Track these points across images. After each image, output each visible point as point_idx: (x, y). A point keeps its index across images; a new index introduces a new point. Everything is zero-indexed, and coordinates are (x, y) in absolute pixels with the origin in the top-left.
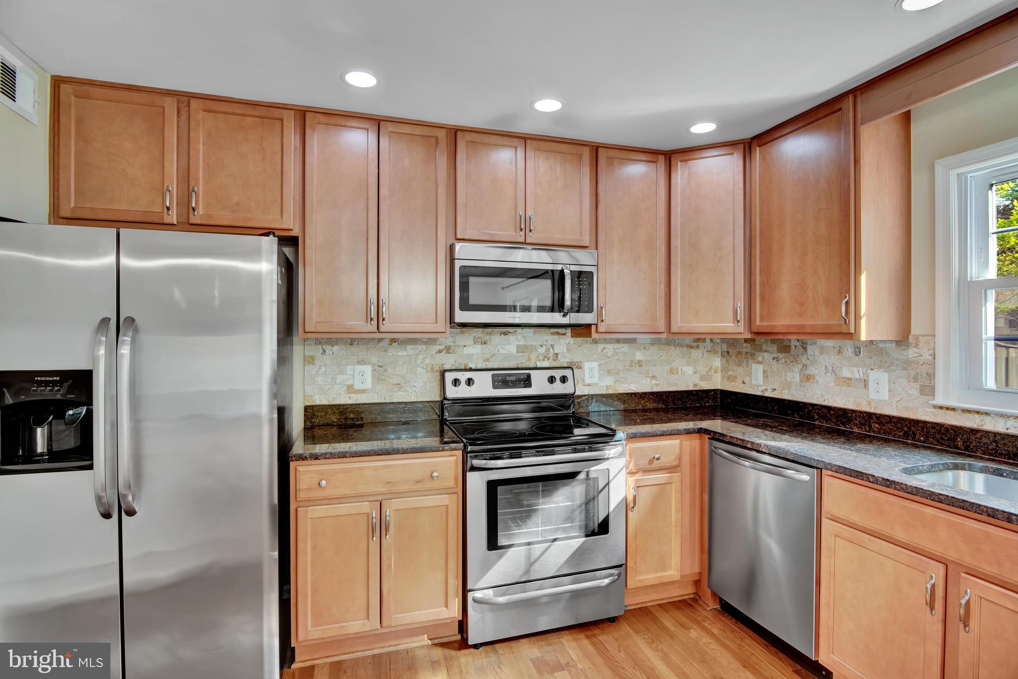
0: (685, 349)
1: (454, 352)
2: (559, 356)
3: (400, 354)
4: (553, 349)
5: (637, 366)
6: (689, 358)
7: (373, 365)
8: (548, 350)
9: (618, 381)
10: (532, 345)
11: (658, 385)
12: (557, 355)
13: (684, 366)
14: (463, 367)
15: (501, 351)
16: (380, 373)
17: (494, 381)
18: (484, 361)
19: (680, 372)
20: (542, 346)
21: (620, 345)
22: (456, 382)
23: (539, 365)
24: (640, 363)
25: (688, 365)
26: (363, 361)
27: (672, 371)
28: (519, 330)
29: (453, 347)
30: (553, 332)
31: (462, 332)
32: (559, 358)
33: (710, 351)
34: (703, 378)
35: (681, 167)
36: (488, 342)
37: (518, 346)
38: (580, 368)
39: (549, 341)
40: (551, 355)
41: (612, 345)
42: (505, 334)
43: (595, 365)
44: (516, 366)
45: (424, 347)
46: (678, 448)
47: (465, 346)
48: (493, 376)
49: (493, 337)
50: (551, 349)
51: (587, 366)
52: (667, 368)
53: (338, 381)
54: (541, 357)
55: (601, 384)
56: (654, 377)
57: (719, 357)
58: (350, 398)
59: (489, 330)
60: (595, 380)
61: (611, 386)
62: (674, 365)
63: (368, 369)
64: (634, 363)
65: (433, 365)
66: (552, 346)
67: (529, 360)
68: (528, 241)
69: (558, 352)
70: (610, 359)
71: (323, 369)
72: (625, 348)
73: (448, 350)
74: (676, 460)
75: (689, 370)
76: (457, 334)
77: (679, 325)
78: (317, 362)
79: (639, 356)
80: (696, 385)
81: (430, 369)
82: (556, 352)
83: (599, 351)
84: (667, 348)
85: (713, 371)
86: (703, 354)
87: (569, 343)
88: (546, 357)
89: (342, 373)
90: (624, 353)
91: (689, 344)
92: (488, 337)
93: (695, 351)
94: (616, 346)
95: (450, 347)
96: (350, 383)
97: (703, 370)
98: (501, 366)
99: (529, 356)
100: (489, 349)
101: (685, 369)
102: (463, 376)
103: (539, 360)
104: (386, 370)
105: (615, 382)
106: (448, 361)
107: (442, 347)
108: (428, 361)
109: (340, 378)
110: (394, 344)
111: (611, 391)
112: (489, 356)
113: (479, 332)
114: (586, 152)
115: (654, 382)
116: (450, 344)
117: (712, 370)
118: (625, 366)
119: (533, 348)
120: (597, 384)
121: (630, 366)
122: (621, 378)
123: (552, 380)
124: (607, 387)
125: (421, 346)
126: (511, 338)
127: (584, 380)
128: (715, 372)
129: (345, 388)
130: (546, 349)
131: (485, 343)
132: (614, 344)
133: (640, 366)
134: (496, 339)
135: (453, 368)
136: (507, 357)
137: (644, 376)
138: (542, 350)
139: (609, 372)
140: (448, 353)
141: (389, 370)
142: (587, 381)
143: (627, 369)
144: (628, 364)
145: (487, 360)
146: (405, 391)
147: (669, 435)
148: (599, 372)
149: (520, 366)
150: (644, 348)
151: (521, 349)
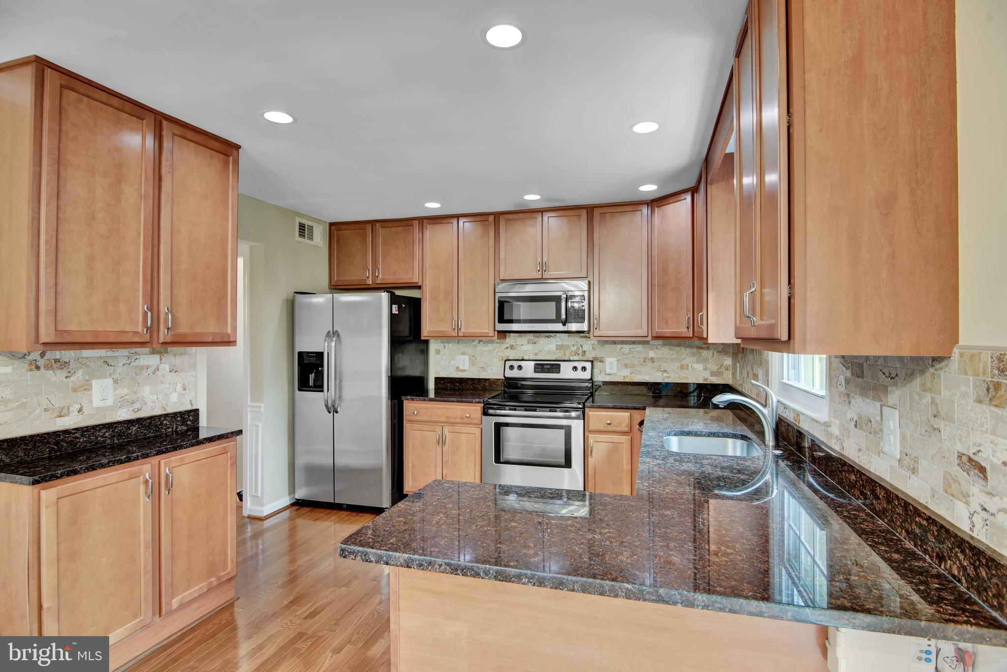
0: (695, 350)
1: (515, 349)
2: (586, 353)
3: (484, 349)
4: (582, 348)
5: (650, 362)
6: (699, 357)
7: (470, 355)
8: (578, 349)
9: (633, 372)
10: (567, 345)
11: (669, 377)
12: (584, 352)
13: (694, 363)
14: (521, 359)
15: (546, 349)
16: (473, 361)
17: (535, 368)
18: (535, 355)
19: (690, 368)
20: (573, 345)
21: (635, 346)
22: (512, 367)
23: (572, 358)
24: (653, 360)
25: (698, 362)
26: (464, 353)
27: (682, 367)
28: (558, 335)
29: (514, 346)
31: (520, 336)
32: (586, 354)
33: (721, 352)
34: (713, 374)
35: (657, 211)
36: (537, 343)
37: (557, 345)
38: (603, 362)
39: (579, 342)
40: (580, 352)
41: (628, 345)
42: (548, 337)
43: (614, 360)
44: (555, 359)
45: (498, 345)
47: (522, 345)
48: (536, 365)
49: (540, 339)
50: (580, 347)
51: (608, 360)
52: (677, 364)
53: (452, 364)
54: (573, 353)
55: (619, 374)
56: (665, 371)
57: (730, 357)
58: (457, 374)
59: (538, 334)
60: (615, 370)
61: (627, 376)
62: (684, 362)
63: (467, 358)
64: (647, 360)
65: (503, 357)
66: (581, 346)
67: (565, 355)
68: (543, 278)
69: (585, 350)
70: (627, 356)
71: (444, 357)
72: (639, 348)
73: (512, 347)
74: (626, 427)
75: (699, 367)
76: (518, 337)
77: (656, 330)
78: (441, 353)
79: (652, 354)
80: (706, 380)
81: (501, 359)
82: (584, 350)
83: (618, 349)
84: (678, 349)
85: (724, 369)
86: (713, 354)
87: (594, 344)
88: (577, 354)
89: (453, 359)
90: (639, 352)
91: (700, 346)
92: (537, 339)
93: (705, 352)
94: (632, 346)
95: (513, 345)
96: (457, 365)
97: (715, 368)
98: (541, 359)
99: (565, 352)
100: (537, 347)
101: (695, 366)
102: (516, 364)
103: (572, 355)
104: (476, 359)
105: (631, 373)
106: (512, 355)
107: (508, 346)
108: (500, 354)
109: (453, 362)
110: (481, 343)
111: (627, 380)
112: (537, 351)
113: (531, 336)
115: (665, 375)
116: (513, 344)
117: (723, 367)
118: (639, 362)
119: (568, 347)
120: (616, 374)
121: (644, 362)
122: (636, 371)
123: (575, 368)
124: (624, 377)
125: (496, 345)
126: (551, 339)
127: (605, 371)
128: (726, 370)
129: (455, 368)
130: (577, 348)
131: (535, 343)
132: (630, 344)
133: (653, 362)
134: (542, 341)
135: (515, 358)
136: (549, 352)
137: (656, 370)
138: (574, 349)
139: (626, 365)
140: (512, 349)
141: (478, 358)
142: (608, 371)
143: (641, 364)
144: (642, 360)
145: (536, 354)
146: (487, 372)
147: (619, 408)
148: (617, 366)
149: (558, 359)
150: (657, 348)
151: (559, 347)
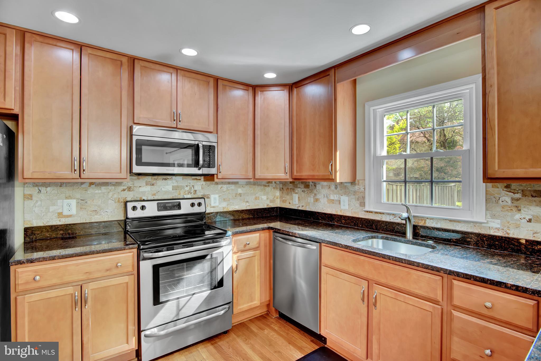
0: (263, 187)
1: (133, 190)
2: (197, 192)
3: (97, 192)
4: (194, 188)
5: (239, 196)
6: (265, 191)
7: (78, 199)
8: (191, 188)
9: (229, 204)
10: (181, 186)
11: (249, 206)
12: (196, 191)
13: (262, 196)
14: (139, 199)
15: (163, 189)
16: (82, 204)
17: (158, 207)
18: (152, 195)
19: (260, 199)
20: (187, 186)
21: (230, 185)
22: (134, 208)
23: (186, 197)
24: (240, 195)
25: (264, 195)
26: (70, 196)
27: (256, 198)
28: (174, 177)
29: (132, 188)
30: (193, 179)
31: (138, 179)
32: (197, 193)
33: (274, 188)
34: (271, 201)
35: (260, 94)
36: (155, 184)
37: (173, 186)
38: (209, 198)
39: (191, 183)
40: (192, 191)
41: (226, 185)
42: (165, 179)
43: (217, 196)
44: (172, 198)
45: (113, 187)
46: (258, 238)
47: (140, 187)
48: (158, 204)
49: (158, 182)
50: (193, 188)
51: (212, 197)
52: (254, 197)
53: (51, 210)
54: (186, 192)
55: (220, 206)
56: (247, 202)
57: (278, 191)
58: (60, 221)
59: (156, 177)
60: (217, 204)
61: (225, 207)
62: (257, 195)
63: (73, 202)
64: (237, 195)
65: (119, 198)
66: (193, 186)
67: (180, 194)
68: (178, 127)
69: (196, 189)
70: (225, 193)
71: (39, 203)
72: (233, 187)
73: (129, 189)
74: (257, 244)
75: (264, 198)
76: (136, 179)
77: (259, 175)
78: (34, 198)
79: (240, 191)
80: (268, 205)
81: (117, 201)
82: (195, 189)
83: (219, 188)
84: (254, 186)
85: (276, 198)
86: (271, 190)
87: (203, 185)
88: (189, 192)
89: (54, 205)
90: (232, 189)
91: (265, 184)
92: (155, 181)
93: (267, 188)
94: (228, 186)
95: (130, 187)
96: (60, 211)
97: (271, 197)
98: (163, 198)
99: (180, 191)
100: (155, 188)
101: (263, 197)
102: (139, 205)
103: (186, 194)
104: (86, 202)
105: (227, 205)
106: (129, 196)
107: (125, 188)
108: (115, 196)
109: (52, 209)
110: (92, 186)
111: (225, 210)
112: (155, 192)
113: (149, 178)
114: (212, 81)
115: (247, 204)
116: (130, 185)
117: (275, 197)
118: (233, 196)
119: (182, 187)
120: (218, 206)
121: (235, 196)
122: (231, 203)
123: (193, 205)
124: (223, 208)
125: (111, 187)
126: (169, 182)
127: (211, 205)
128: (277, 198)
129: (57, 215)
130: (190, 188)
131: (153, 185)
132: (227, 184)
133: (241, 196)
134: (160, 182)
135: (132, 200)
136: (166, 192)
137: (242, 201)
138: (187, 189)
139: (224, 200)
140: (129, 191)
141: (89, 202)
142: (213, 205)
143: (234, 198)
144: (234, 195)
145: (154, 195)
146: (100, 215)
147: (254, 231)
148: (219, 200)
149: (174, 198)
150: (243, 187)
151: (175, 188)
